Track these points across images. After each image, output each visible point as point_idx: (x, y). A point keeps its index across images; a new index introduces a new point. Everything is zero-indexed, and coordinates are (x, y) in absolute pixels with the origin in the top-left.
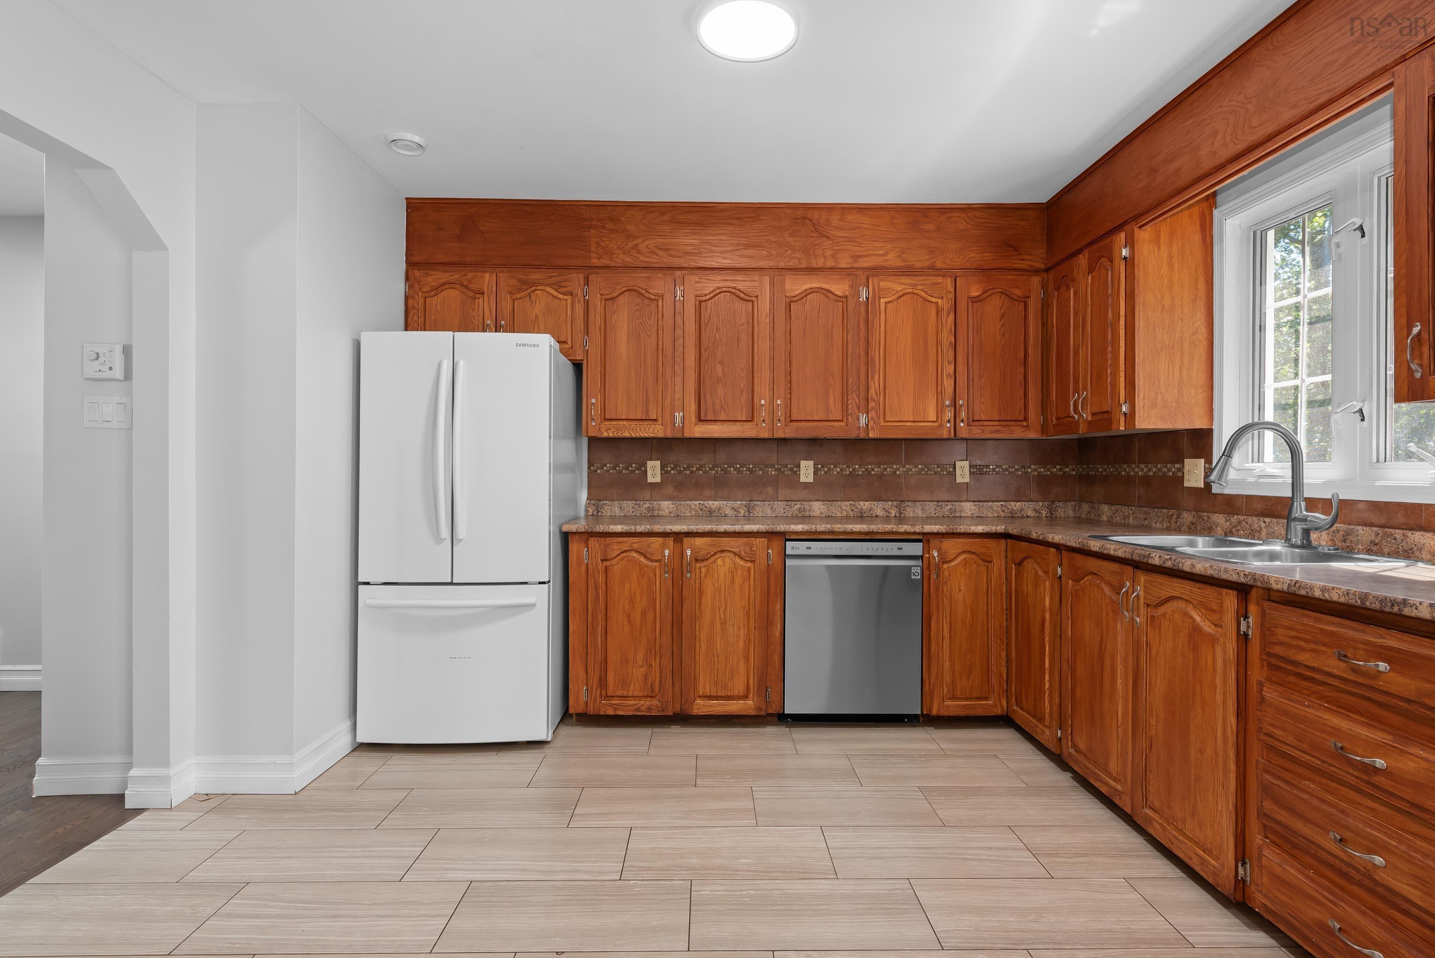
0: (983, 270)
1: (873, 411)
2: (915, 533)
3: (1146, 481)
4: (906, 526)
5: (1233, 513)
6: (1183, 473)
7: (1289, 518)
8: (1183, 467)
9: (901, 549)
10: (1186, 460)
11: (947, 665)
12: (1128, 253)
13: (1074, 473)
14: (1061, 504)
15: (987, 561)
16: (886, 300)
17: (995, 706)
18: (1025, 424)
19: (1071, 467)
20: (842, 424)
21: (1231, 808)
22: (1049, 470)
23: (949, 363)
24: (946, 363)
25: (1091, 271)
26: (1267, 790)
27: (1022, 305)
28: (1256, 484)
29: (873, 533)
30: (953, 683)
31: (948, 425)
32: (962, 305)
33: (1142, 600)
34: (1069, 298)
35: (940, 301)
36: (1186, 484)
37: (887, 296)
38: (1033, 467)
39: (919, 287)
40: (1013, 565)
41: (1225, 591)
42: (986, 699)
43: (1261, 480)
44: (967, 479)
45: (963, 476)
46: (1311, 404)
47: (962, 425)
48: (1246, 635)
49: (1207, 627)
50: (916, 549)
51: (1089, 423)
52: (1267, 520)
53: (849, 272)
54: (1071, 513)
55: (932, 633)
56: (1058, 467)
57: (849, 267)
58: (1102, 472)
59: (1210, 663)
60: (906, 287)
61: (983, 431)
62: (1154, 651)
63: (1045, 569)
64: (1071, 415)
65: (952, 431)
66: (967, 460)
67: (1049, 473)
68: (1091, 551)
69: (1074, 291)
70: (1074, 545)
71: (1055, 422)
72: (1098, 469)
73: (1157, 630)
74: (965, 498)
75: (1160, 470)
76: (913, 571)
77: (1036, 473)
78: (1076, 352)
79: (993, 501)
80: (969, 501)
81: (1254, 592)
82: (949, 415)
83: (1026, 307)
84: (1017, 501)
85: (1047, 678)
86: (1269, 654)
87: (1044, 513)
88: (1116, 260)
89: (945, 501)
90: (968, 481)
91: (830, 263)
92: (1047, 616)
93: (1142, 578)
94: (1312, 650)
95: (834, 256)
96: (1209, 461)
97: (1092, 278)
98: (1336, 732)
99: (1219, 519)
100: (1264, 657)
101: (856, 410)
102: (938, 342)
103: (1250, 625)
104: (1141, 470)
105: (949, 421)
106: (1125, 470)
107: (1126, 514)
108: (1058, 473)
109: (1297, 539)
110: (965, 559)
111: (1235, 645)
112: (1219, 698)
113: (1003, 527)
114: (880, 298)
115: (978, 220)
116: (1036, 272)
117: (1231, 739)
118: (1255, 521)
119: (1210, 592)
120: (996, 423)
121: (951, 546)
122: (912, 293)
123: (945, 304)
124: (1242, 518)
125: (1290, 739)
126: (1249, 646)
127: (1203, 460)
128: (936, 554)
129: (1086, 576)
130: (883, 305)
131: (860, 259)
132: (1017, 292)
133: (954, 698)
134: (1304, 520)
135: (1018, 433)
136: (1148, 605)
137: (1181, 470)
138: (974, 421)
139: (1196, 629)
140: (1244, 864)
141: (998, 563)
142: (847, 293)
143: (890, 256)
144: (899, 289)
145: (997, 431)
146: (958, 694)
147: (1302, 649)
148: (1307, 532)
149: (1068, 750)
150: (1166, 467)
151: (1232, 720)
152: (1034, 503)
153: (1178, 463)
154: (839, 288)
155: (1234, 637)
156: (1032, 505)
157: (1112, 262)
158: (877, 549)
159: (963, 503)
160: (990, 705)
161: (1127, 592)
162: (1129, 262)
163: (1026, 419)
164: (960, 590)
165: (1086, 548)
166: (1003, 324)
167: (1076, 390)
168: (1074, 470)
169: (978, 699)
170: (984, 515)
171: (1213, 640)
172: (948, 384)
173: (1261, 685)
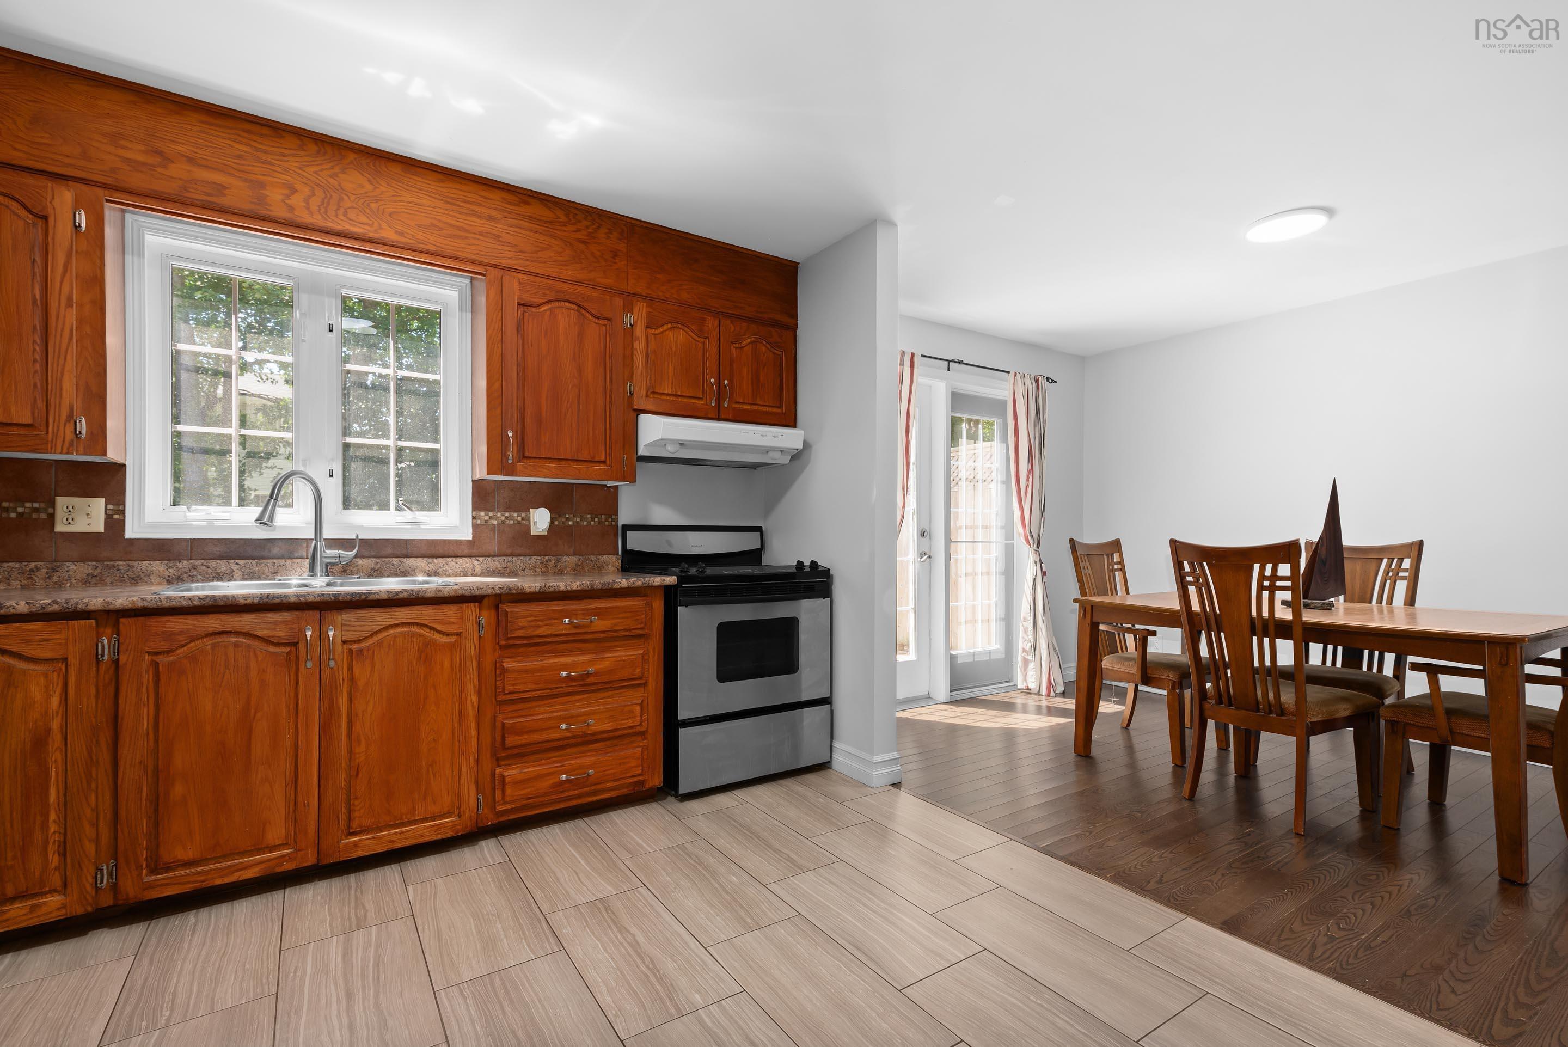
5: (174, 559)
6: (52, 515)
8: (52, 507)
10: (58, 498)
26: (507, 731)
36: (60, 529)
41: (467, 604)
49: (443, 638)
81: (488, 601)
86: (508, 639)
93: (339, 617)
94: (546, 625)
96: (116, 500)
100: (501, 642)
111: (476, 641)
117: (472, 712)
119: (447, 610)
125: (530, 687)
126: (483, 641)
127: (103, 500)
136: (348, 643)
139: (430, 643)
140: (478, 799)
147: (539, 627)
151: (473, 698)
155: (476, 636)
161: (309, 637)
171: (450, 646)
173: (498, 662)
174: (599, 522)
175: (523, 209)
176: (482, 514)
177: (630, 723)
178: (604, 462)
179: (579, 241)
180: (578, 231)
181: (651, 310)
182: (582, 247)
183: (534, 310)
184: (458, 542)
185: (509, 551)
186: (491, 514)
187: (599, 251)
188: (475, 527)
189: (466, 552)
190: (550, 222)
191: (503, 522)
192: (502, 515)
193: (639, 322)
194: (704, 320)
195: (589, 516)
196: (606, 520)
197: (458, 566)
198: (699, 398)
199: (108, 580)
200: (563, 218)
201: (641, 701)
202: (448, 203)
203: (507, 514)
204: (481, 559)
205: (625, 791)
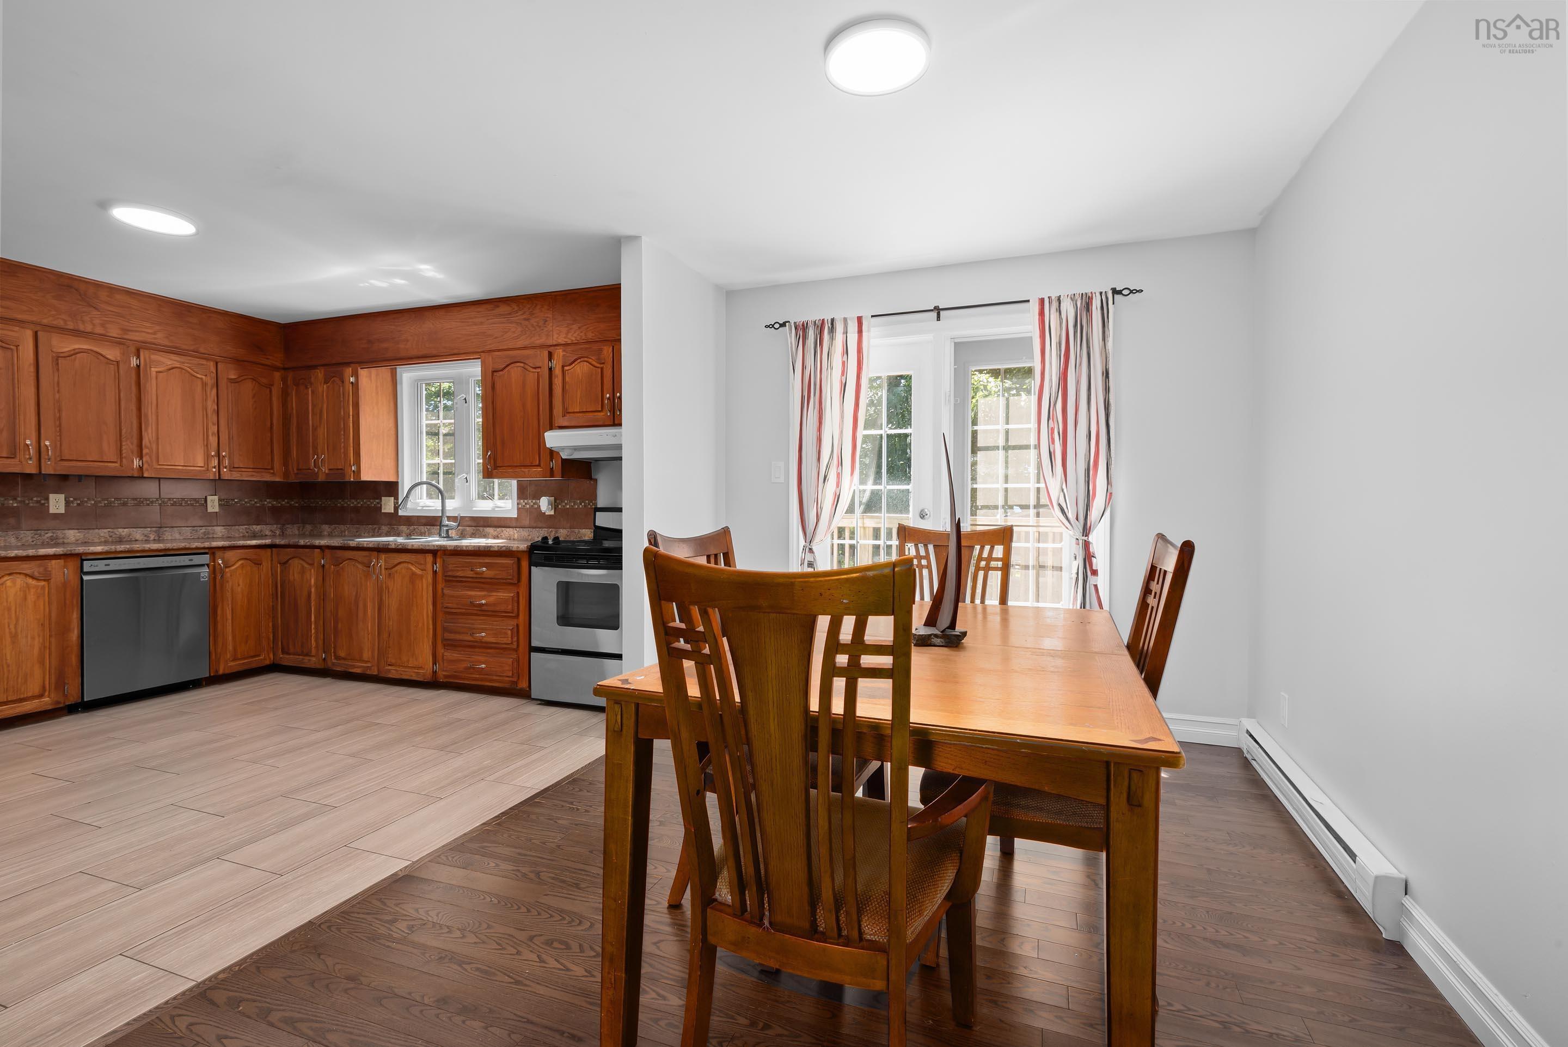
0: (238, 361)
1: (148, 457)
2: (204, 548)
3: (356, 510)
4: (196, 544)
5: (410, 525)
6: (381, 505)
7: (441, 525)
8: (381, 501)
9: (192, 560)
10: (383, 498)
11: (230, 638)
12: (354, 380)
13: (297, 505)
14: (289, 526)
15: (258, 563)
16: (157, 370)
17: (265, 659)
18: (272, 471)
19: (295, 500)
20: (116, 465)
21: (431, 644)
22: (280, 503)
23: (214, 424)
24: (210, 424)
25: (326, 382)
26: (445, 629)
27: (268, 390)
28: (422, 510)
29: (169, 550)
30: (235, 649)
31: (214, 470)
32: (223, 383)
33: (383, 567)
34: (308, 394)
35: (204, 377)
36: (383, 511)
37: (157, 367)
38: (268, 500)
39: (186, 365)
40: (279, 565)
41: (427, 554)
42: (259, 656)
43: (424, 508)
44: (217, 509)
45: (213, 507)
46: (444, 473)
47: (225, 470)
48: (436, 571)
49: (419, 572)
50: (205, 559)
51: (327, 475)
52: (428, 527)
53: (119, 342)
54: (297, 532)
55: (219, 618)
56: (286, 501)
57: (120, 337)
58: (321, 504)
59: (420, 587)
60: (175, 362)
61: (241, 475)
62: (390, 590)
63: (310, 562)
64: (312, 468)
65: (217, 475)
66: (216, 495)
67: (279, 505)
68: (350, 547)
69: (312, 390)
70: (337, 545)
71: (296, 471)
72: (318, 503)
73: (392, 580)
74: (216, 524)
75: (365, 503)
76: (202, 575)
77: (270, 505)
78: (315, 429)
79: (239, 525)
80: (219, 526)
81: (439, 553)
82: (215, 462)
83: (271, 391)
84: (258, 525)
85: (313, 626)
86: (446, 576)
87: (278, 533)
88: (347, 383)
89: (200, 526)
90: (218, 511)
91: (99, 330)
92: (313, 590)
93: (383, 556)
94: (462, 570)
95: (103, 325)
96: (396, 498)
97: (328, 387)
98: (470, 597)
99: (404, 528)
100: (444, 578)
101: (131, 454)
102: (205, 409)
103: (438, 567)
104: (353, 503)
105: (215, 467)
106: (340, 503)
107: (343, 529)
108: (286, 505)
109: (444, 534)
110: (242, 564)
111: (432, 576)
112: (425, 601)
113: (270, 540)
114: (150, 368)
115: (233, 324)
116: (277, 369)
117: (430, 615)
118: (423, 528)
119: (420, 556)
120: (251, 470)
121: (230, 555)
122: (180, 368)
123: (210, 381)
124: (416, 527)
125: (455, 606)
126: (437, 575)
127: (393, 498)
128: (220, 562)
129: (345, 561)
130: (154, 374)
131: (130, 333)
132: (264, 381)
133: (235, 659)
134: (447, 526)
135: (268, 478)
136: (386, 569)
137: (380, 503)
138: (234, 468)
139: (414, 574)
140: (436, 665)
141: (266, 565)
142: (119, 359)
143: (159, 335)
144: (169, 363)
145: (252, 476)
146: (239, 656)
147: (458, 570)
148: (447, 531)
149: (332, 662)
150: (370, 501)
151: (431, 607)
152: (270, 526)
153: (377, 499)
154: (112, 353)
155: (432, 572)
156: (269, 527)
157: (343, 382)
158: (172, 561)
159: (215, 528)
160: (261, 659)
161: (374, 565)
162: (356, 386)
163: (272, 468)
164: (239, 585)
165: (346, 546)
166: (255, 401)
167: (315, 453)
168: (297, 503)
169: (252, 657)
170: (232, 536)
171: (422, 577)
172: (213, 440)
173: (443, 589)
174: (585, 506)
175: (498, 311)
176: (522, 501)
177: (505, 640)
178: (539, 465)
179: (525, 319)
180: (524, 313)
181: (565, 354)
182: (527, 323)
183: (501, 373)
184: (511, 519)
185: (535, 525)
186: (526, 501)
187: (535, 322)
188: (519, 509)
189: (514, 525)
190: (510, 314)
191: (532, 506)
192: (532, 502)
193: (557, 365)
194: (601, 350)
195: (578, 502)
196: (589, 504)
197: (507, 533)
198: (599, 411)
199: (392, 534)
200: (516, 308)
201: (512, 628)
202: (463, 322)
203: (534, 501)
204: (518, 529)
205: (507, 686)
